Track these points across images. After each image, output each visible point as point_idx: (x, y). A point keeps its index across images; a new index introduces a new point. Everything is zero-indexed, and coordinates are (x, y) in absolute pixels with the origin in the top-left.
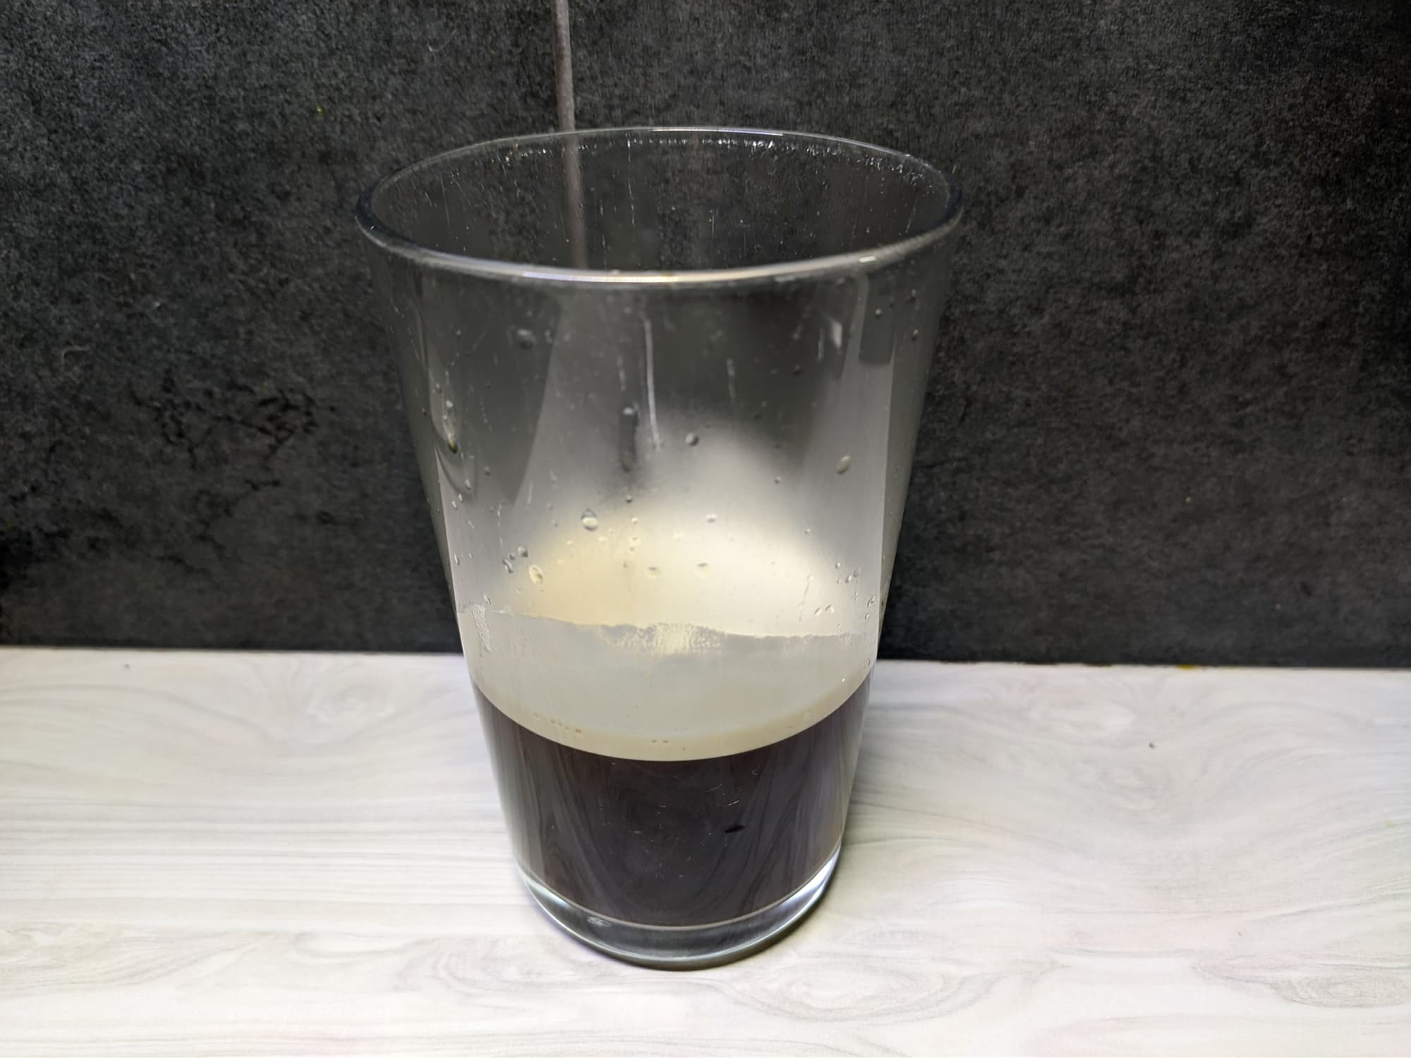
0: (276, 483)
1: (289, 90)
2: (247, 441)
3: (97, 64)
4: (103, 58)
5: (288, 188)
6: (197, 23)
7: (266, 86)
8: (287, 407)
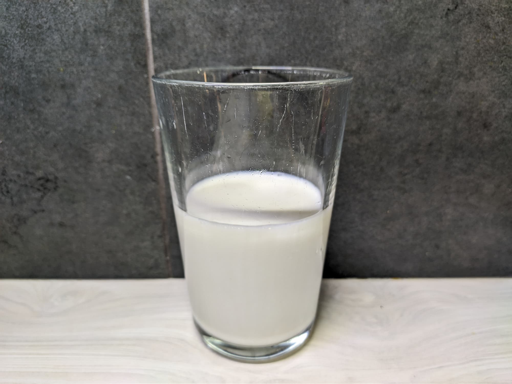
0: (43, 211)
1: (51, 63)
2: (33, 194)
5: (50, 97)
6: (18, 39)
7: (42, 62)
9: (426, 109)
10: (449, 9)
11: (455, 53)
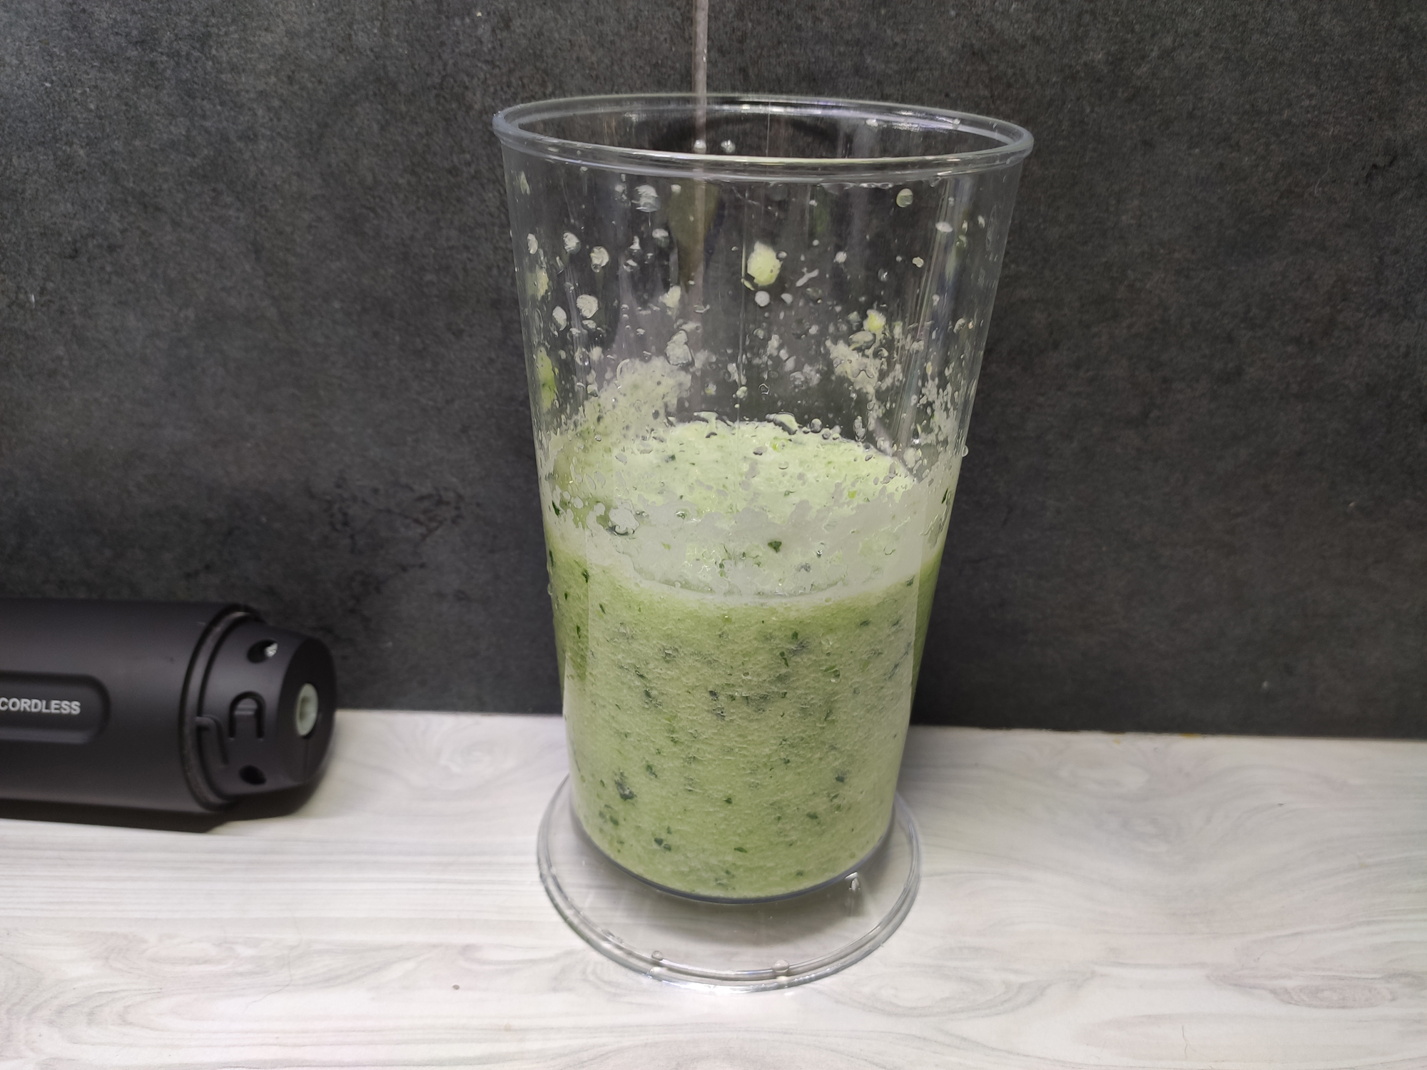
0: (422, 566)
1: (472, 250)
2: (402, 530)
3: (314, 224)
4: (320, 219)
5: (462, 326)
6: (401, 196)
7: (451, 248)
8: (440, 502)
9: (1299, 379)
10: (1375, 166)
11: (1376, 260)
